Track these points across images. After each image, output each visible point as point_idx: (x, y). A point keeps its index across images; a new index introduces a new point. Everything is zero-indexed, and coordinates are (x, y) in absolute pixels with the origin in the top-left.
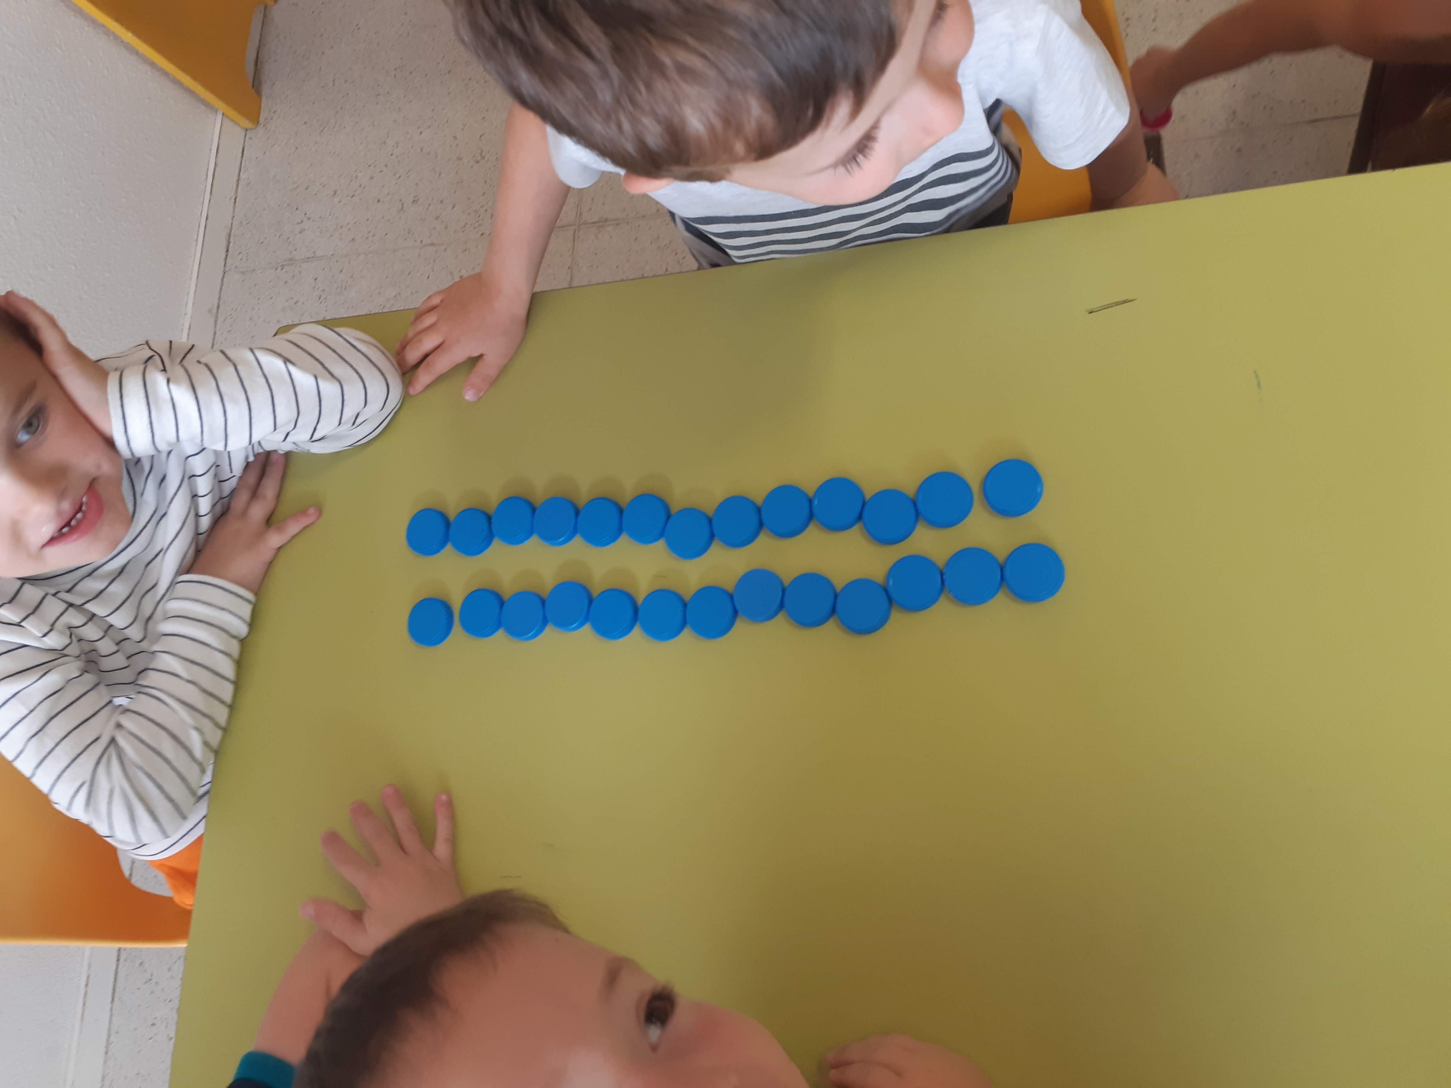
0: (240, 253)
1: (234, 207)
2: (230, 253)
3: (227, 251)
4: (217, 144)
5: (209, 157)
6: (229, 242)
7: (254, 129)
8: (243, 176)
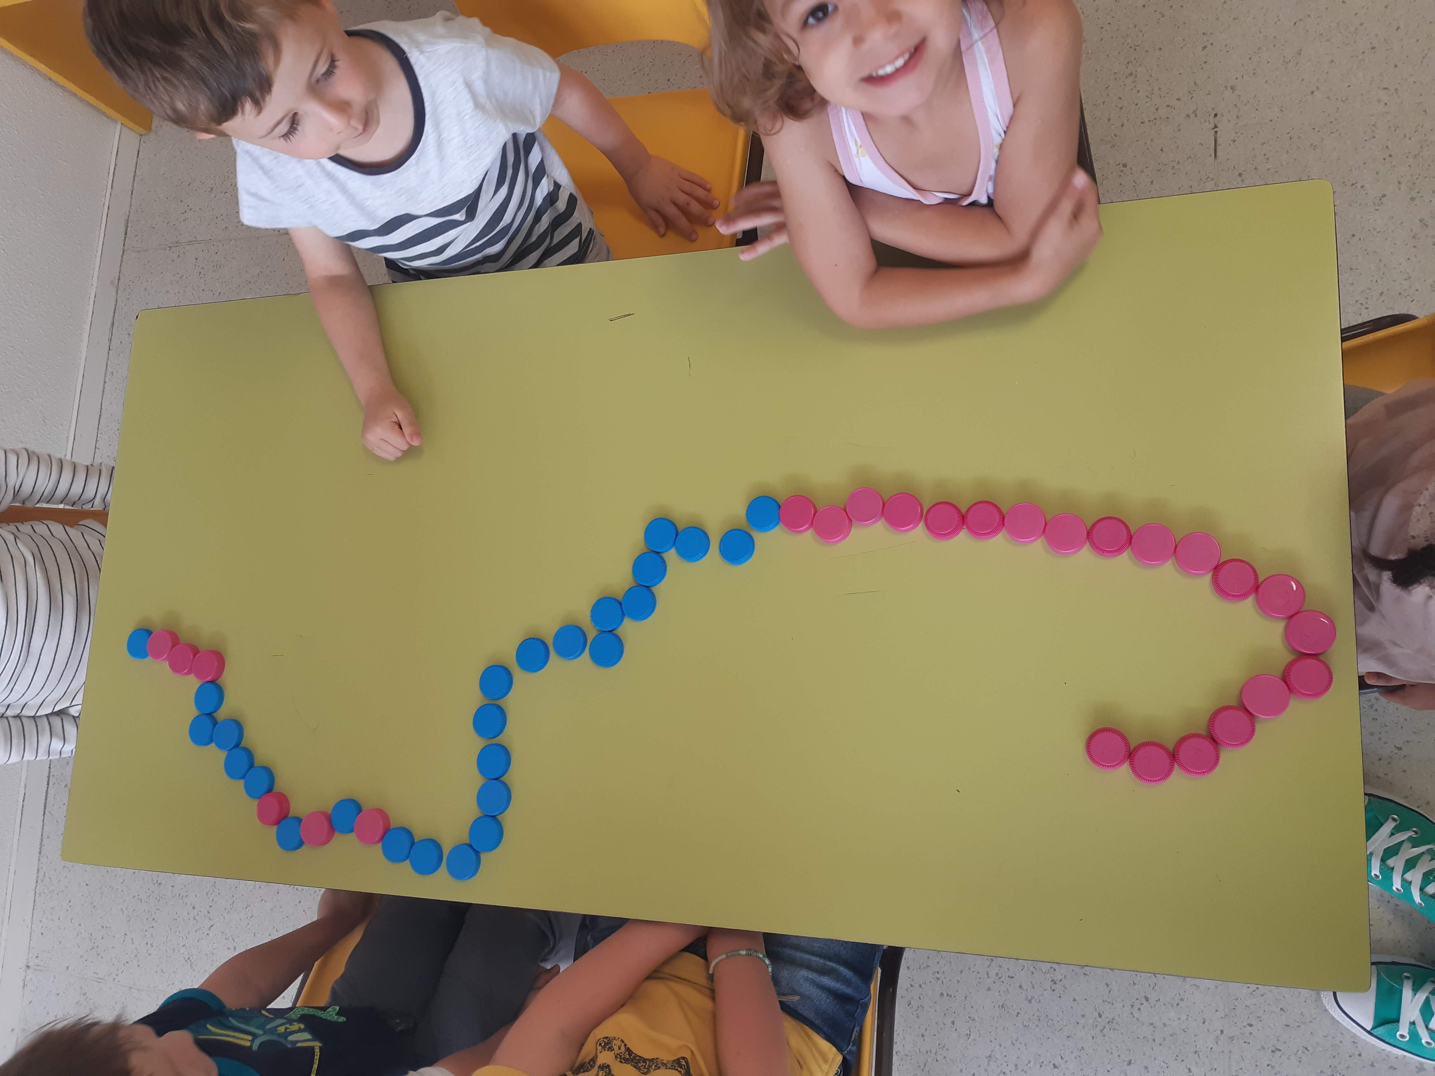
0: (136, 236)
1: (131, 198)
2: (128, 235)
3: (126, 234)
4: (117, 147)
5: (111, 159)
6: (127, 227)
7: (147, 134)
8: (138, 173)
